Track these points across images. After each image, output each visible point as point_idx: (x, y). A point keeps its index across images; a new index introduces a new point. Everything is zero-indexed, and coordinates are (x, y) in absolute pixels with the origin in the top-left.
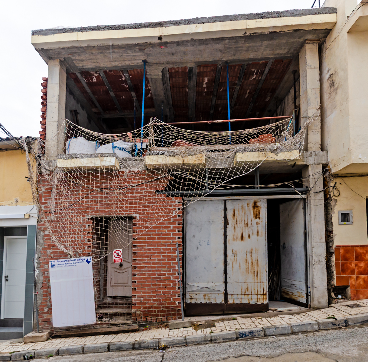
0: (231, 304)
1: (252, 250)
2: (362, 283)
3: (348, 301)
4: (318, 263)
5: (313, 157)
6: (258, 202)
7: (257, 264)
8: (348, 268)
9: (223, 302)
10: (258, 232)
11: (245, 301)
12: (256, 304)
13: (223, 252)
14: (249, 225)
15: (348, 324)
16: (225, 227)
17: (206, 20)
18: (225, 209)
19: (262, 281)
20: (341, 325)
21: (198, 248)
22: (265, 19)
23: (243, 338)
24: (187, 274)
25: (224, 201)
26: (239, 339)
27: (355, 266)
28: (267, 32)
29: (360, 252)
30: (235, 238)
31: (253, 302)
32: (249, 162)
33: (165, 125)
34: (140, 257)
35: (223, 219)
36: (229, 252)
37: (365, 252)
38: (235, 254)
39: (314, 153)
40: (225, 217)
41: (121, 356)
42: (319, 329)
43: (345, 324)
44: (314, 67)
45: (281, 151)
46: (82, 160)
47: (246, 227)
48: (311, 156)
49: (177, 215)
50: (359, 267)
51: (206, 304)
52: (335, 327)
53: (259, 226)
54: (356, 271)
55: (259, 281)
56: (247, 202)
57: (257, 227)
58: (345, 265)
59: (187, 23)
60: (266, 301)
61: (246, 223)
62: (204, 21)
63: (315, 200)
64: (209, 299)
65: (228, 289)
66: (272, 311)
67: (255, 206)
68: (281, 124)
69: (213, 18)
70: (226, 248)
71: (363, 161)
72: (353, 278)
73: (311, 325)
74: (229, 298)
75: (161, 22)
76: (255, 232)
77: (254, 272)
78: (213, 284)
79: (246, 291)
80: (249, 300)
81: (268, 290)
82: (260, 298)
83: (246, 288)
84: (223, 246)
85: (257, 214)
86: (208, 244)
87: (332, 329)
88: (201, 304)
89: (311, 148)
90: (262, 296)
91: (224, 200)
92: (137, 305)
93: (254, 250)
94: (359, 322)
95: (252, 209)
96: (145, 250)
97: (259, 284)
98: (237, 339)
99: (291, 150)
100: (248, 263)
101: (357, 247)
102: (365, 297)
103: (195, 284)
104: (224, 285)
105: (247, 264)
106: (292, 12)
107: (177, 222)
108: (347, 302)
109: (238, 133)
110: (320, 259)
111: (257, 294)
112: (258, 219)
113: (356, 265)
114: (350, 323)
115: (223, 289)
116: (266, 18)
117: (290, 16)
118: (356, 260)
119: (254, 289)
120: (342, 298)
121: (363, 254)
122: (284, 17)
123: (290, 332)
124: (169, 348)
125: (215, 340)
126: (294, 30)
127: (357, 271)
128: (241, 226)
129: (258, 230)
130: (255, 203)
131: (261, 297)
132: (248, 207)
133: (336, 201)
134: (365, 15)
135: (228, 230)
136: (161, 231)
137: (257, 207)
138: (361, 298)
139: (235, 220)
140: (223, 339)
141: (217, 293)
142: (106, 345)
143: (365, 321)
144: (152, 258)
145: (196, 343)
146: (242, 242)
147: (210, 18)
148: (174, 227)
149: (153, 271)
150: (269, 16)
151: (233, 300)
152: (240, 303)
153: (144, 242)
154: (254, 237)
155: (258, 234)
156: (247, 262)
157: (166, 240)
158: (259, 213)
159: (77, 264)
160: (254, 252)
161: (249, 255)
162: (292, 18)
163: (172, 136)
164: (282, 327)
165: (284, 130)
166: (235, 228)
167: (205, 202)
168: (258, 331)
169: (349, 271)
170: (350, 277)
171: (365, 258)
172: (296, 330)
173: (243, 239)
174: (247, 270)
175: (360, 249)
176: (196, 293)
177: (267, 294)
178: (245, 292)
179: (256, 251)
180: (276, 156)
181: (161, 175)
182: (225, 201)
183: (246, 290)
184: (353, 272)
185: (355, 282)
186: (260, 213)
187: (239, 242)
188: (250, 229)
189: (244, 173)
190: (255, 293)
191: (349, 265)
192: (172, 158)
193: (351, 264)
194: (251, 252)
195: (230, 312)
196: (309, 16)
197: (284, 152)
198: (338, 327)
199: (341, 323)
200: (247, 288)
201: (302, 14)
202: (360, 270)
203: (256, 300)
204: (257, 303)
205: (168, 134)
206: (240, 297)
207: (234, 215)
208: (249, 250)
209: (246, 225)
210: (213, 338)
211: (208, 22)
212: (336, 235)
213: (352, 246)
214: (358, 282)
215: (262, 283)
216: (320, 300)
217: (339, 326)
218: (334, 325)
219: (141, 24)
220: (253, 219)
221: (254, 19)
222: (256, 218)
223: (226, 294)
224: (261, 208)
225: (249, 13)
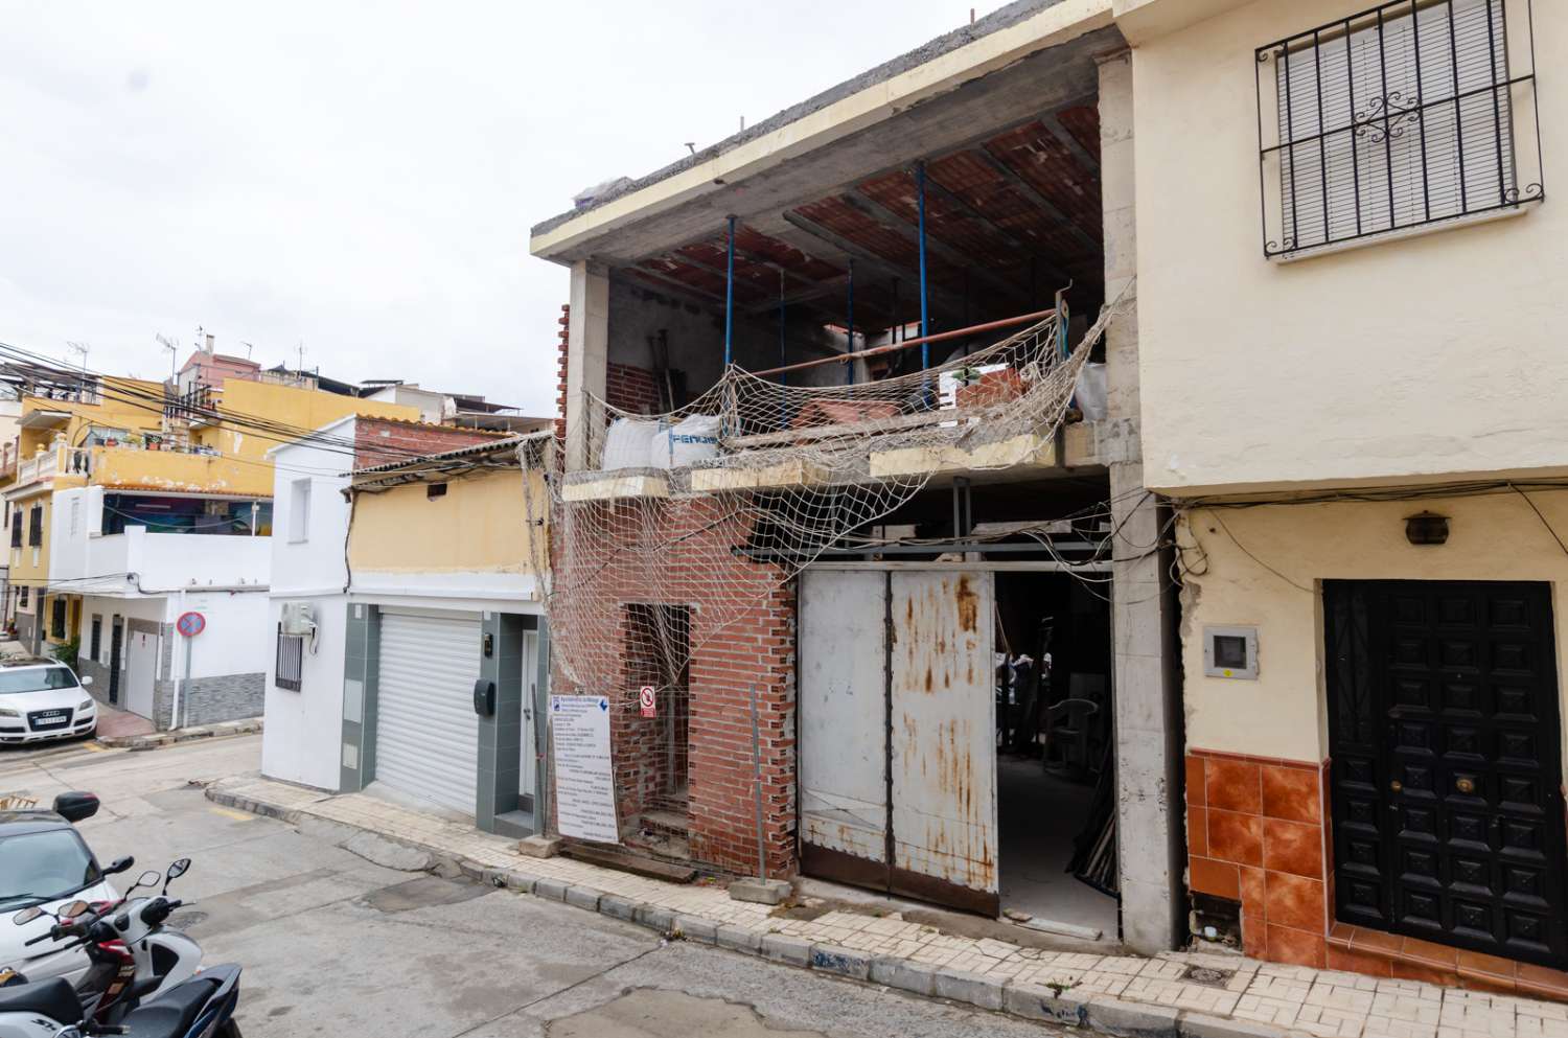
0: (900, 871)
1: (954, 722)
2: (1290, 901)
3: (1233, 955)
4: (1135, 799)
5: (1122, 437)
6: (972, 579)
7: (968, 767)
8: (1235, 838)
9: (883, 860)
10: (970, 671)
11: (937, 872)
12: (966, 886)
13: (882, 717)
14: (948, 647)
15: (1088, 1023)
16: (889, 649)
17: (800, 110)
18: (889, 598)
19: (980, 822)
20: (1065, 1017)
21: (826, 699)
22: (933, 61)
23: (822, 969)
24: (804, 765)
25: (885, 575)
26: (815, 968)
27: (1261, 832)
28: (950, 87)
29: (1284, 788)
30: (912, 681)
31: (957, 878)
32: (896, 477)
33: (751, 380)
34: (704, 706)
35: (883, 626)
36: (896, 722)
37: (1304, 789)
38: (912, 730)
39: (1126, 424)
40: (889, 620)
41: (604, 929)
42: (1003, 1010)
43: (1078, 1019)
44: (1126, 133)
45: (982, 441)
46: (595, 485)
47: (939, 652)
48: (1117, 435)
49: (770, 610)
50: (1278, 842)
51: (844, 854)
52: (1047, 1017)
53: (973, 652)
54: (1267, 853)
55: (972, 819)
56: (941, 578)
57: (969, 655)
58: (1224, 825)
59: (763, 132)
60: (993, 887)
61: (940, 640)
62: (795, 116)
63: (1128, 582)
64: (851, 841)
65: (894, 826)
66: (1011, 922)
67: (964, 592)
68: (1024, 339)
69: (814, 99)
70: (889, 707)
71: (1183, 478)
72: (1254, 878)
73: (985, 988)
74: (896, 851)
75: (715, 146)
76: (964, 671)
77: (961, 789)
78: (862, 805)
79: (940, 844)
80: (947, 871)
81: (996, 853)
82: (977, 871)
83: (940, 831)
84: (882, 700)
85: (968, 615)
86: (851, 690)
87: (1037, 1022)
88: (833, 852)
89: (1117, 408)
90: (983, 867)
91: (886, 571)
92: (697, 822)
93: (960, 723)
94: (1123, 1029)
95: (954, 599)
96: (710, 690)
97: (973, 828)
98: (809, 966)
99: (1010, 435)
100: (946, 762)
101: (1270, 767)
102: (1304, 957)
103: (822, 796)
104: (884, 811)
105: (943, 765)
106: (1004, 13)
107: (771, 629)
108: (1228, 959)
109: (907, 381)
110: (1145, 786)
111: (968, 859)
112: (971, 631)
113: (1268, 832)
114: (1092, 1021)
115: (882, 822)
116: (937, 57)
117: (997, 30)
118: (1266, 814)
119: (961, 842)
120: (1217, 940)
121: (1294, 797)
122: (980, 37)
123: (927, 990)
124: (684, 940)
125: (768, 953)
126: (1026, 57)
127: (1271, 853)
128: (927, 647)
129: (970, 665)
130: (963, 583)
131: (979, 870)
132: (945, 593)
133: (1197, 589)
134: (1128, 10)
135: (894, 656)
136: (741, 648)
137: (969, 594)
138: (1285, 957)
139: (913, 631)
140: (783, 956)
141: (869, 830)
142: (596, 896)
143: (1143, 1030)
144: (723, 713)
145: (732, 948)
146: (930, 694)
147: (807, 103)
148: (764, 641)
149: (723, 745)
150: (942, 49)
151: (906, 858)
152: (924, 872)
153: (710, 672)
154: (961, 684)
155: (970, 679)
156: (941, 757)
157: (750, 672)
158: (975, 615)
159: (589, 709)
160: (959, 728)
161: (947, 736)
162: (1005, 31)
163: (762, 406)
164: (911, 970)
165: (1031, 359)
166: (911, 653)
167: (842, 574)
168: (857, 962)
169: (1239, 848)
170: (1243, 870)
171: (1303, 811)
172: (943, 988)
173: (933, 686)
174: (943, 781)
175: (1286, 774)
176: (824, 819)
177: (996, 865)
178: (937, 846)
179: (965, 727)
180: (967, 455)
181: (718, 518)
182: (889, 573)
183: (940, 839)
184: (1253, 854)
185: (1262, 893)
186: (978, 613)
187: (920, 694)
188: (950, 661)
189: (887, 510)
190: (962, 852)
191: (1237, 825)
192: (737, 474)
193: (1245, 822)
194: (952, 730)
195: (906, 893)
196: (1054, 7)
197: (990, 443)
198: (1058, 1020)
199: (1066, 1010)
200: (942, 835)
201: (1033, 9)
202: (1281, 851)
203: (966, 876)
204: (967, 883)
205: (755, 403)
206: (923, 854)
207: (910, 615)
208: (947, 724)
209: (939, 648)
210: (764, 947)
211: (803, 115)
212: (1193, 711)
213: (1251, 759)
214: (1273, 896)
215: (980, 828)
216: (1141, 927)
217: (1060, 1021)
218: (1047, 1010)
219: (682, 162)
220: (958, 629)
221: (905, 70)
222: (966, 629)
223: (890, 839)
224: (978, 598)
225: (894, 57)
